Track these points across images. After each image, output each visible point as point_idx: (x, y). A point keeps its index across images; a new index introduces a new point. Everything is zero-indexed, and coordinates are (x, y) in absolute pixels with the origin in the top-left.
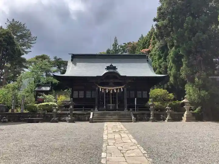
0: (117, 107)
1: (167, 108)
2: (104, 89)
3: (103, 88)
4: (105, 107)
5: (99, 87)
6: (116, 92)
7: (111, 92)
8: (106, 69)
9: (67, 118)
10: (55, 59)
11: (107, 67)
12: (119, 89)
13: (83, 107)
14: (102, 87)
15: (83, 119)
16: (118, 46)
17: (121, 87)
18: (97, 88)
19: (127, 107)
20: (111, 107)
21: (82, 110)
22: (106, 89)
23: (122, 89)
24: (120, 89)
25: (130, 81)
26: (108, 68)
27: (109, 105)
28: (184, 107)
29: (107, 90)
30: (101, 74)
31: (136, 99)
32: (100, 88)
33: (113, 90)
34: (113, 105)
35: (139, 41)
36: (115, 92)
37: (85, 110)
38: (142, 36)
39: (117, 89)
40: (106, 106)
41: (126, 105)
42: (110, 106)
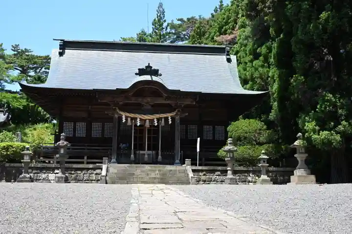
0: (160, 157)
1: (260, 157)
2: (132, 119)
3: (130, 117)
4: (132, 156)
5: (122, 113)
6: (158, 125)
7: (147, 124)
8: (136, 74)
9: (52, 176)
10: (14, 51)
11: (139, 69)
12: (163, 120)
13: (86, 158)
14: (128, 114)
15: (85, 178)
16: (165, 25)
17: (169, 115)
18: (116, 116)
19: (179, 159)
20: (146, 156)
21: (83, 163)
22: (136, 118)
23: (170, 118)
24: (166, 119)
25: (188, 102)
26: (141, 72)
27: (142, 152)
28: (295, 156)
29: (138, 120)
30: (127, 86)
31: (199, 139)
32: (122, 115)
33: (152, 121)
34: (150, 152)
35: (213, 16)
36: (156, 124)
37: (88, 163)
38: (221, 5)
39: (159, 120)
40: (135, 154)
41: (178, 153)
42: (144, 154)
